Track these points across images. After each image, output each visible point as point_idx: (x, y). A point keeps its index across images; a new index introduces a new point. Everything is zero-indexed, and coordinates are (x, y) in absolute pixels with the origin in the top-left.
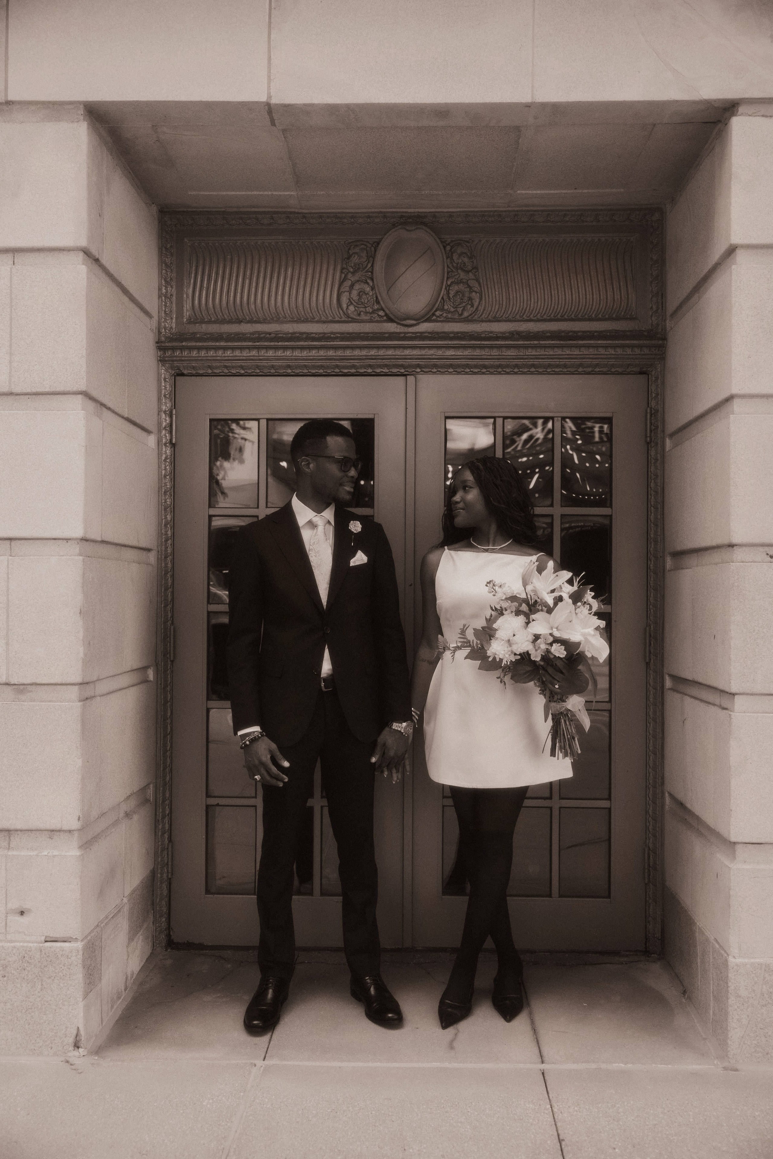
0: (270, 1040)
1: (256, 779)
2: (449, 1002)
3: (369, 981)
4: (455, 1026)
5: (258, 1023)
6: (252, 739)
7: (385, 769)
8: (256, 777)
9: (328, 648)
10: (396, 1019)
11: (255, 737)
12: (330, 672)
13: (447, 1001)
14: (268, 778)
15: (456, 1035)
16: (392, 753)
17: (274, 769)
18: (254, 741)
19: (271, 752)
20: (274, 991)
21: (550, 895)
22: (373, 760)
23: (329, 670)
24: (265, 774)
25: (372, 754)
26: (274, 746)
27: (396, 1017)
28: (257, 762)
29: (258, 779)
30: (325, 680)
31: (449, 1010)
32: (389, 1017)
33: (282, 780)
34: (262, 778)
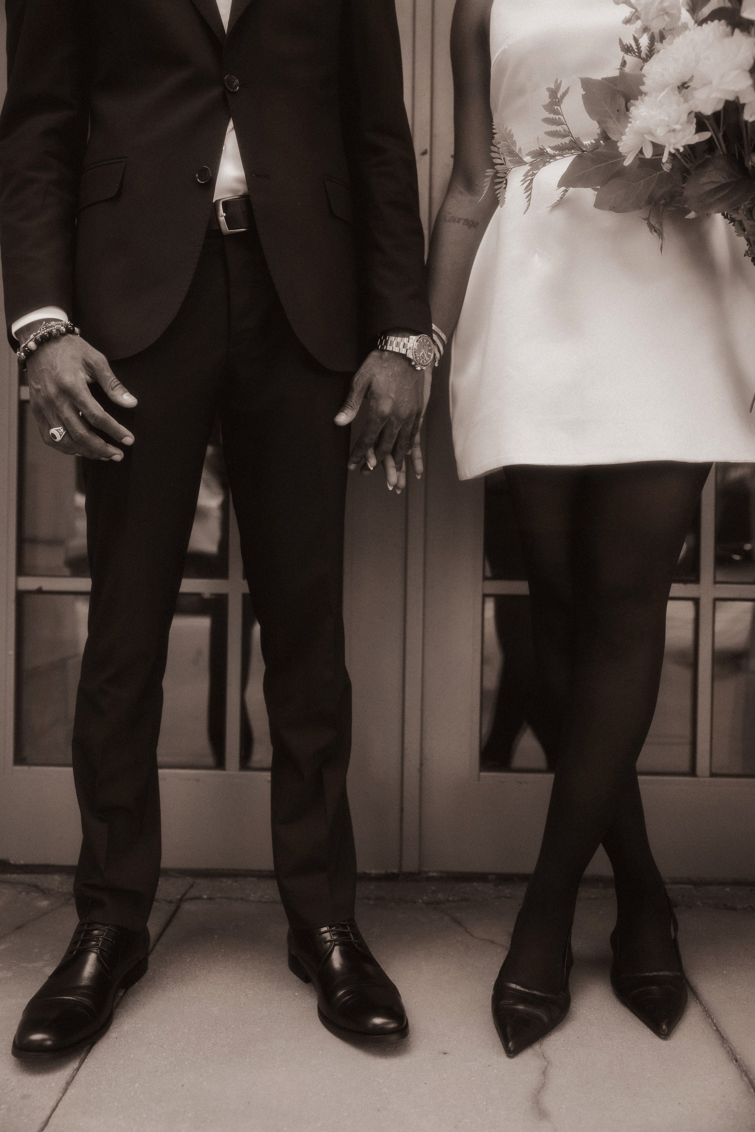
0: (69, 1084)
1: (54, 436)
2: (518, 987)
3: (328, 936)
4: (536, 1047)
5: (44, 1040)
6: (43, 337)
7: (370, 452)
8: (53, 431)
9: (236, 128)
10: (392, 1032)
11: (50, 333)
12: (242, 188)
13: (513, 986)
14: (81, 430)
15: (544, 1073)
16: (386, 407)
17: (95, 407)
18: (45, 341)
19: (89, 368)
20: (99, 960)
21: (692, 772)
22: (343, 418)
23: (238, 180)
24: (74, 419)
25: (340, 407)
26: (98, 357)
27: (392, 1026)
28: (52, 389)
29: (59, 438)
30: (227, 204)
31: (521, 1007)
32: (376, 1026)
33: (118, 443)
34: (69, 432)
